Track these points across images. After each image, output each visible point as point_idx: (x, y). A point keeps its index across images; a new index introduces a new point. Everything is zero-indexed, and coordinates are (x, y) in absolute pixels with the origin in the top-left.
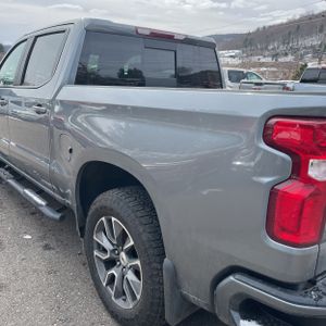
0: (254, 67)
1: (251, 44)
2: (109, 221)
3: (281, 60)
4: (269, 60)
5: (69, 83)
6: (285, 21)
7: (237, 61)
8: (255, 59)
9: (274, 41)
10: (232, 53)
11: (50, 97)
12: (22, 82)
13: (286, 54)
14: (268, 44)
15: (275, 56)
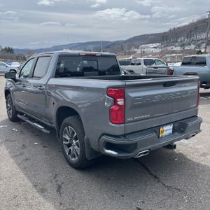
0: (168, 54)
1: (166, 39)
2: (68, 128)
3: (186, 48)
4: (178, 48)
5: (53, 77)
6: (187, 24)
7: (158, 50)
8: (169, 48)
9: (181, 36)
10: (155, 45)
11: (45, 83)
12: (33, 77)
13: (190, 44)
14: (177, 38)
15: (182, 46)
